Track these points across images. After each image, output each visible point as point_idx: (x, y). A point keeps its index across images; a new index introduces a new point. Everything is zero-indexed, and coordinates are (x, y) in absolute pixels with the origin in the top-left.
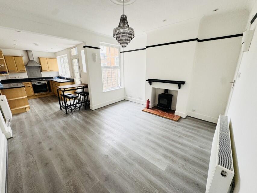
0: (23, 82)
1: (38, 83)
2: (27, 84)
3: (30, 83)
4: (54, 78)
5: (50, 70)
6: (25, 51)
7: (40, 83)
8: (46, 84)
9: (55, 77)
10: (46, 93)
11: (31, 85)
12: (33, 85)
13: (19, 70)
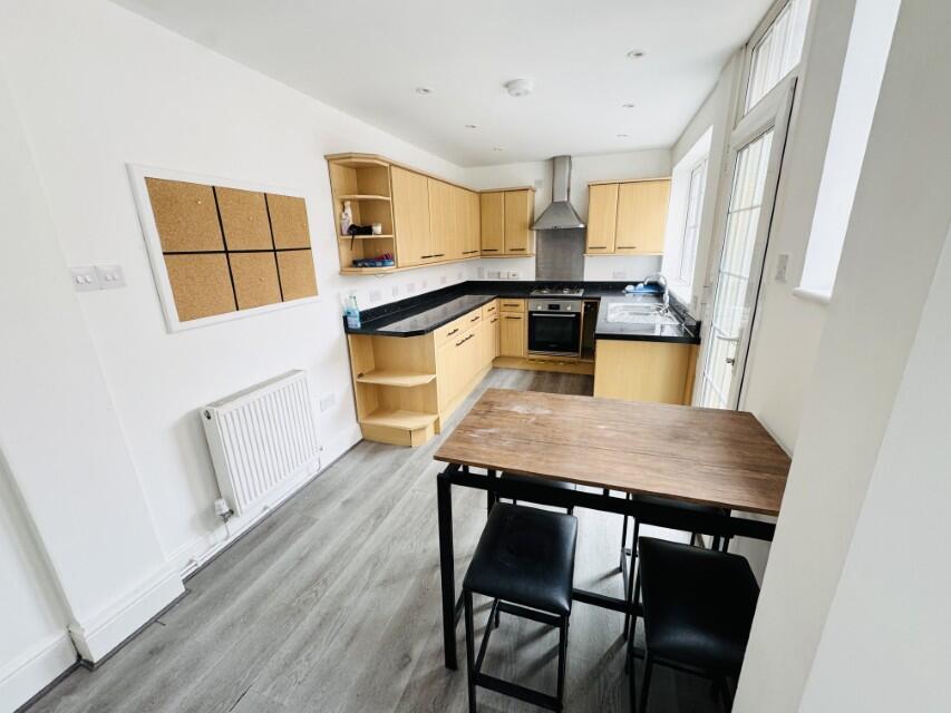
0: (504, 297)
1: (551, 307)
2: (514, 309)
3: (523, 303)
4: (628, 288)
5: (619, 245)
6: (550, 160)
7: (558, 307)
8: (578, 314)
9: (635, 284)
10: (568, 359)
11: (527, 314)
12: (533, 313)
13: (510, 245)
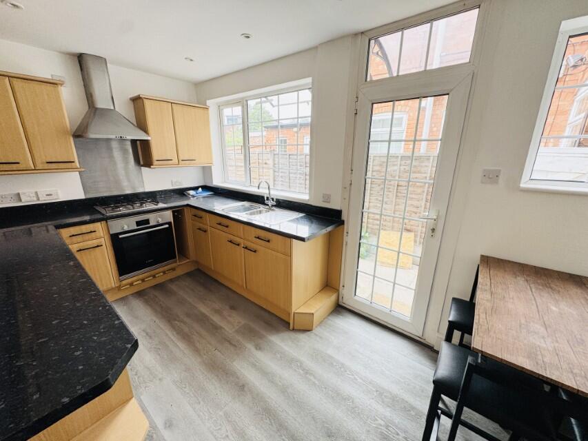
0: (66, 226)
1: (138, 223)
2: (87, 237)
3: (98, 227)
4: (192, 192)
5: (181, 158)
6: (72, 55)
7: (147, 221)
8: (170, 224)
9: (194, 190)
10: (169, 267)
11: (108, 239)
12: (114, 238)
13: (42, 157)
